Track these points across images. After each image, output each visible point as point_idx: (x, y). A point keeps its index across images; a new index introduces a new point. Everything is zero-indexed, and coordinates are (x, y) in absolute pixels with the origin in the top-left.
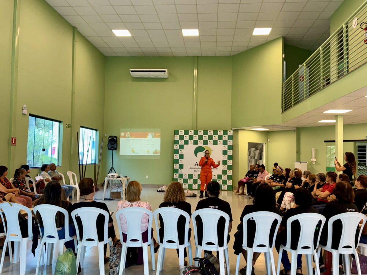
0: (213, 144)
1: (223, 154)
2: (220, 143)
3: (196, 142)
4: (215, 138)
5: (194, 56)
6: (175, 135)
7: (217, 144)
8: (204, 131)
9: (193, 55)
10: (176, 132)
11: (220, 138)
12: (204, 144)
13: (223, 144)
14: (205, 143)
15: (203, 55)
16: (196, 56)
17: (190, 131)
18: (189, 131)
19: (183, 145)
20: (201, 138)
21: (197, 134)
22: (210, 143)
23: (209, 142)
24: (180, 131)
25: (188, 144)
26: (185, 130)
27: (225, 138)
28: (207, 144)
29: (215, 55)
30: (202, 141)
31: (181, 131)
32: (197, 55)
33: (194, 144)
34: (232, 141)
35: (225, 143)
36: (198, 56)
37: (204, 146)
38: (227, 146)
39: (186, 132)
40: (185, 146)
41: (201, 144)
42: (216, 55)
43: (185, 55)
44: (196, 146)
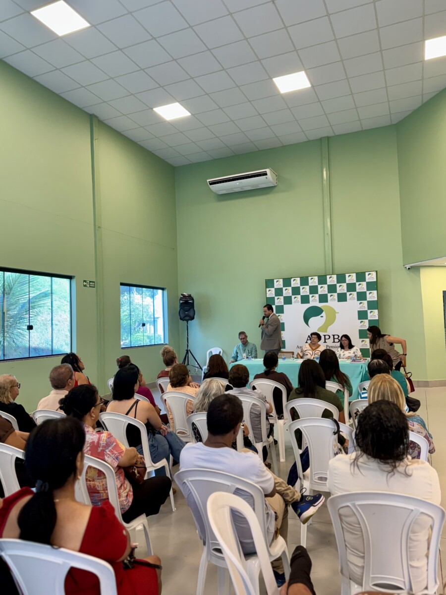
0: (339, 301)
1: (359, 319)
2: (352, 297)
3: (305, 300)
4: (342, 288)
5: (321, 139)
6: (268, 289)
7: (346, 301)
8: (319, 277)
9: (319, 137)
10: (269, 283)
11: (351, 287)
12: (320, 301)
13: (358, 300)
14: (323, 299)
15: (337, 134)
16: (325, 137)
17: (294, 280)
18: (292, 280)
19: (283, 306)
20: (314, 290)
21: (307, 284)
22: (333, 299)
23: (329, 298)
24: (275, 281)
25: (291, 303)
26: (283, 279)
27: (362, 287)
28: (327, 302)
29: (361, 130)
30: (317, 296)
31: (277, 281)
32: (326, 135)
33: (302, 303)
34: (375, 292)
35: (361, 296)
36: (329, 135)
37: (320, 305)
38: (365, 303)
39: (287, 282)
40: (286, 307)
41: (314, 301)
42: (362, 128)
43: (302, 138)
44: (307, 306)
